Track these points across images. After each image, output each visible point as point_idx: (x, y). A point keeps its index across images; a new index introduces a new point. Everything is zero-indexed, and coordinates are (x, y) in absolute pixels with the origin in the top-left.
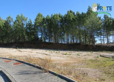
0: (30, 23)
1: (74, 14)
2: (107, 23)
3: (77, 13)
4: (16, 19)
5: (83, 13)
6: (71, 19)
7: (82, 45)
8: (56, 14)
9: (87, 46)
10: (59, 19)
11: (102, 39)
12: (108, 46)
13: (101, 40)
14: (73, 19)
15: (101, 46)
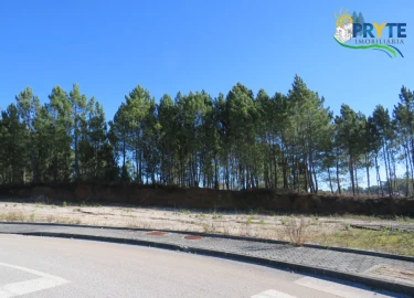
0: (98, 115)
1: (250, 94)
2: (352, 130)
3: (259, 96)
4: (48, 101)
5: (278, 96)
6: (246, 111)
7: (279, 196)
8: (195, 94)
9: (294, 197)
10: (204, 110)
11: (334, 175)
12: (356, 199)
13: (329, 179)
14: (250, 111)
15: (337, 198)
